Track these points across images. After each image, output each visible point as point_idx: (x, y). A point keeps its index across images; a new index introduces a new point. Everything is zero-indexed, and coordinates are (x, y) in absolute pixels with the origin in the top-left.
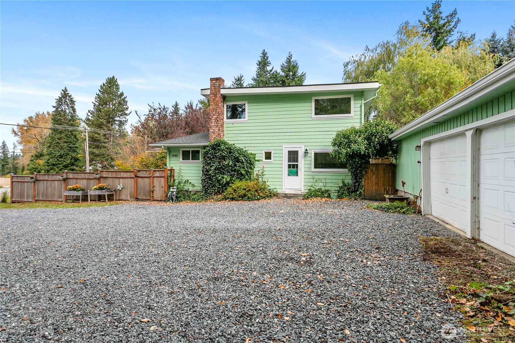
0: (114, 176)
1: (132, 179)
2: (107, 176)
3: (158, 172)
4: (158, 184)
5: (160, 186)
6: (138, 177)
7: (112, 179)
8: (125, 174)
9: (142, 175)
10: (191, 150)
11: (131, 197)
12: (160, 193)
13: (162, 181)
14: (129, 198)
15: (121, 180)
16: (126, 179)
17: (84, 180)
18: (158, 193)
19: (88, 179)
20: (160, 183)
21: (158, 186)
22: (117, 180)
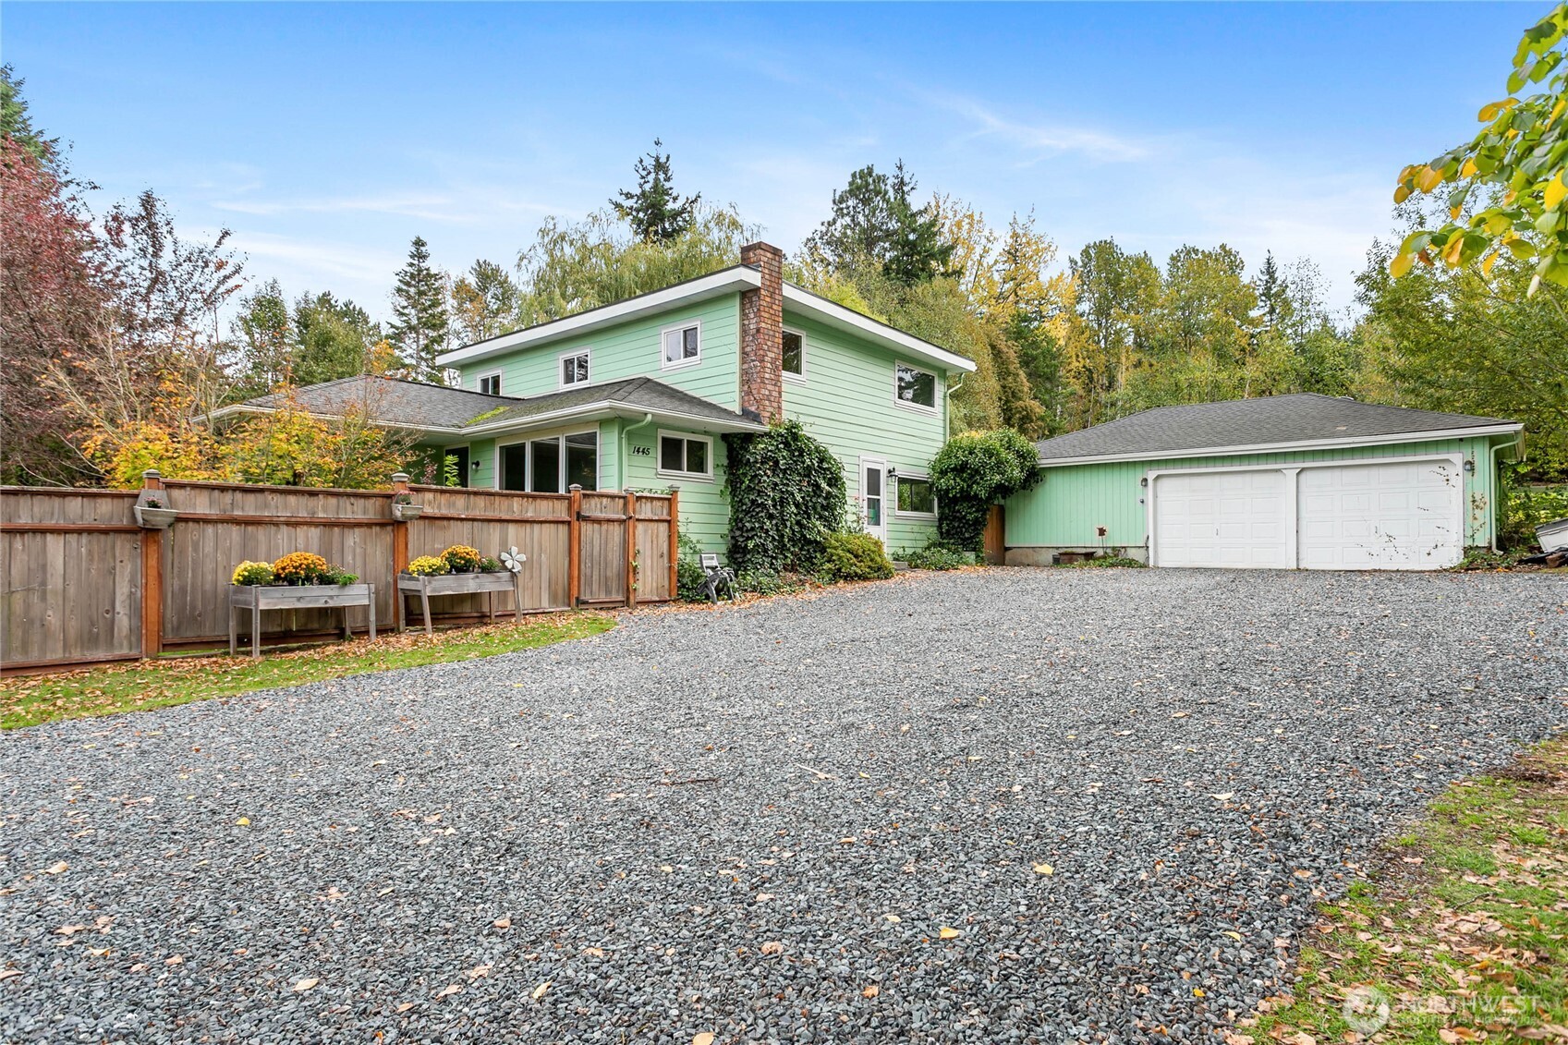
0: (477, 513)
1: (560, 526)
2: (445, 512)
3: (649, 504)
4: (648, 545)
5: (655, 552)
6: (587, 519)
7: (468, 525)
8: (531, 508)
9: (598, 514)
10: (686, 437)
11: (554, 599)
12: (655, 576)
13: (661, 535)
14: (545, 604)
15: (512, 528)
16: (536, 527)
17: (301, 531)
18: (650, 579)
19: (329, 525)
20: (655, 542)
21: (648, 553)
22: (495, 530)
